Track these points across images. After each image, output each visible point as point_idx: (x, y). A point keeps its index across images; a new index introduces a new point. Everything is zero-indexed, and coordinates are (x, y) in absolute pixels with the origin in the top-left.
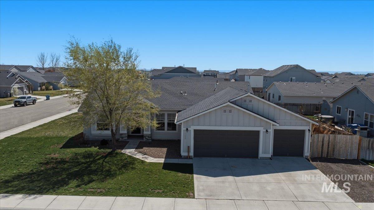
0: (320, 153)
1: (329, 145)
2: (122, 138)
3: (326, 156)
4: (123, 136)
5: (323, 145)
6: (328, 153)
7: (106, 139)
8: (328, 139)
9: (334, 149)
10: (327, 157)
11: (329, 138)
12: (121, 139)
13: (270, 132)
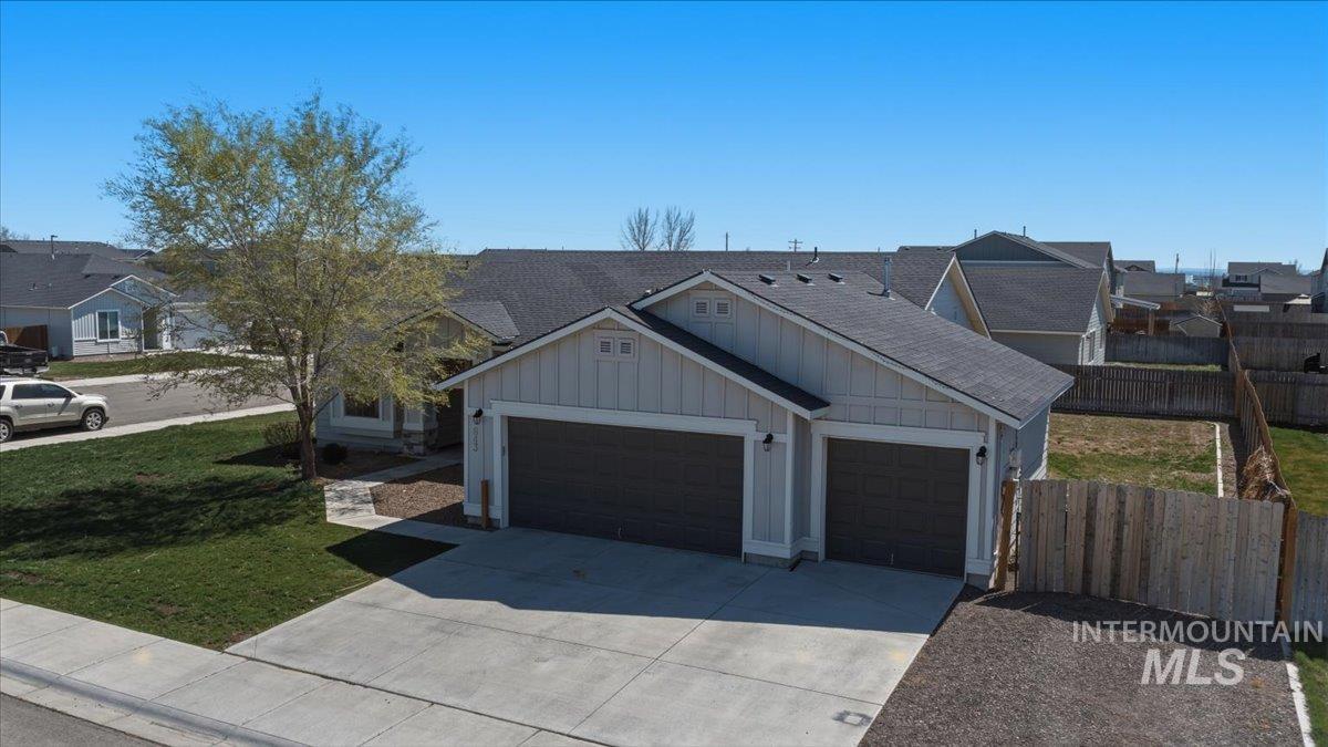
0: (1079, 573)
1: (1119, 540)
2: (410, 446)
3: (1106, 592)
4: (411, 440)
5: (1090, 534)
6: (1116, 575)
7: (341, 445)
8: (1112, 508)
9: (1148, 559)
10: (1112, 595)
11: (1122, 503)
12: (406, 450)
13: (785, 444)
